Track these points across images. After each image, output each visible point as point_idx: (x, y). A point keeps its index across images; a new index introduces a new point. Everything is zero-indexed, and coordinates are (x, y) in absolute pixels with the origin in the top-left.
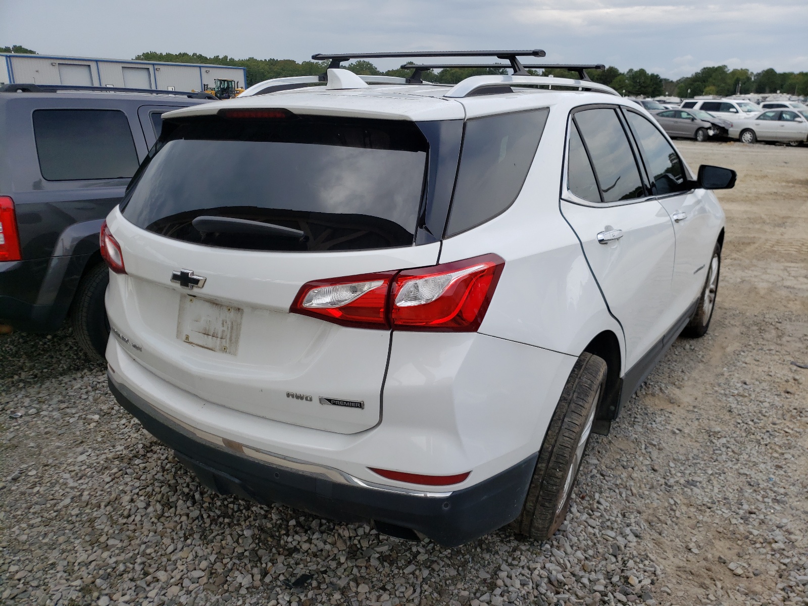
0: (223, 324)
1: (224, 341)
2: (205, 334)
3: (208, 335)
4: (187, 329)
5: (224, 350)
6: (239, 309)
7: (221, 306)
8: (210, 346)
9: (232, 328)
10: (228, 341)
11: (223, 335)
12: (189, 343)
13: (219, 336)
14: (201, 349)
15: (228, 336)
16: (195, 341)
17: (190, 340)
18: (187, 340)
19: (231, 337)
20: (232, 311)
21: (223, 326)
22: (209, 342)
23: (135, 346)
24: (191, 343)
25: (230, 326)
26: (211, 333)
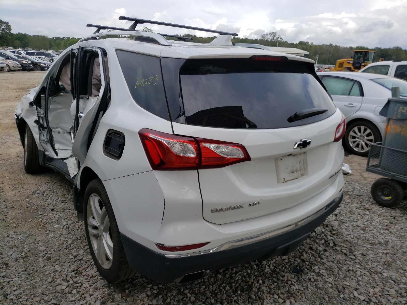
0: (300, 163)
1: (302, 171)
2: (292, 173)
3: (294, 172)
4: (283, 175)
5: (302, 175)
6: (305, 153)
7: (297, 155)
8: (296, 177)
9: (304, 163)
10: (303, 170)
11: (300, 168)
12: (286, 182)
13: (299, 170)
14: (292, 181)
15: (303, 167)
16: (289, 179)
17: (286, 180)
18: (284, 181)
19: (304, 167)
20: (302, 154)
21: (300, 164)
22: (296, 175)
23: (250, 205)
24: (287, 181)
25: (303, 162)
26: (295, 170)
